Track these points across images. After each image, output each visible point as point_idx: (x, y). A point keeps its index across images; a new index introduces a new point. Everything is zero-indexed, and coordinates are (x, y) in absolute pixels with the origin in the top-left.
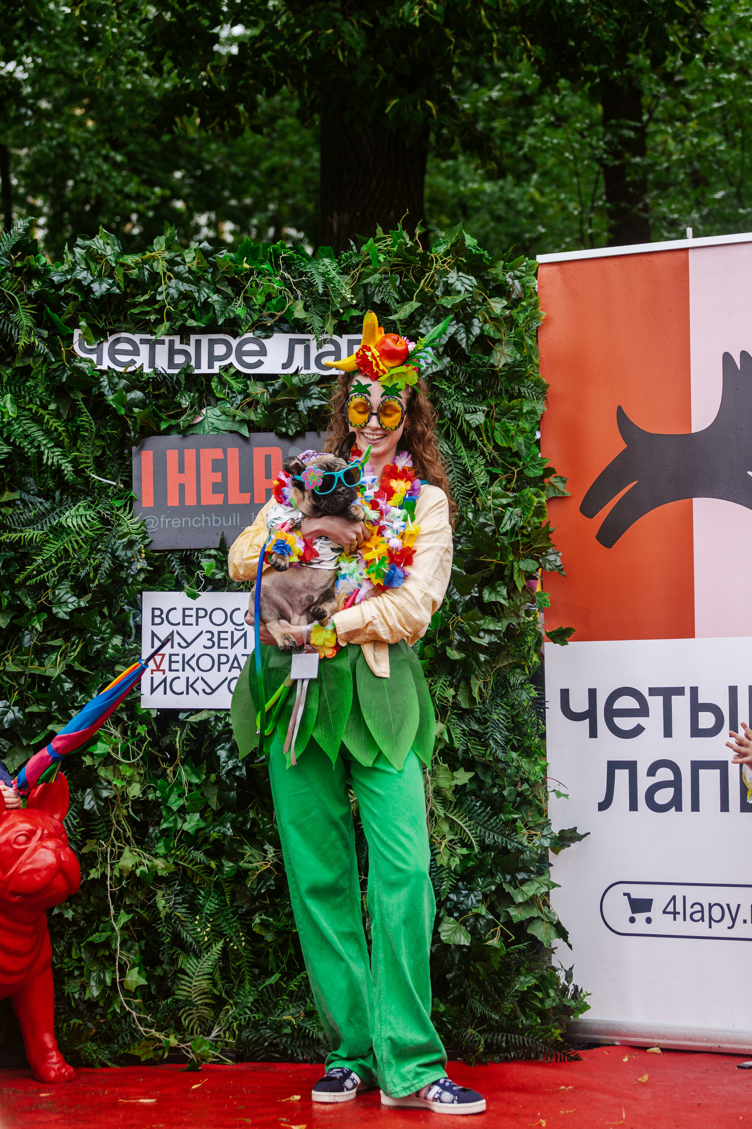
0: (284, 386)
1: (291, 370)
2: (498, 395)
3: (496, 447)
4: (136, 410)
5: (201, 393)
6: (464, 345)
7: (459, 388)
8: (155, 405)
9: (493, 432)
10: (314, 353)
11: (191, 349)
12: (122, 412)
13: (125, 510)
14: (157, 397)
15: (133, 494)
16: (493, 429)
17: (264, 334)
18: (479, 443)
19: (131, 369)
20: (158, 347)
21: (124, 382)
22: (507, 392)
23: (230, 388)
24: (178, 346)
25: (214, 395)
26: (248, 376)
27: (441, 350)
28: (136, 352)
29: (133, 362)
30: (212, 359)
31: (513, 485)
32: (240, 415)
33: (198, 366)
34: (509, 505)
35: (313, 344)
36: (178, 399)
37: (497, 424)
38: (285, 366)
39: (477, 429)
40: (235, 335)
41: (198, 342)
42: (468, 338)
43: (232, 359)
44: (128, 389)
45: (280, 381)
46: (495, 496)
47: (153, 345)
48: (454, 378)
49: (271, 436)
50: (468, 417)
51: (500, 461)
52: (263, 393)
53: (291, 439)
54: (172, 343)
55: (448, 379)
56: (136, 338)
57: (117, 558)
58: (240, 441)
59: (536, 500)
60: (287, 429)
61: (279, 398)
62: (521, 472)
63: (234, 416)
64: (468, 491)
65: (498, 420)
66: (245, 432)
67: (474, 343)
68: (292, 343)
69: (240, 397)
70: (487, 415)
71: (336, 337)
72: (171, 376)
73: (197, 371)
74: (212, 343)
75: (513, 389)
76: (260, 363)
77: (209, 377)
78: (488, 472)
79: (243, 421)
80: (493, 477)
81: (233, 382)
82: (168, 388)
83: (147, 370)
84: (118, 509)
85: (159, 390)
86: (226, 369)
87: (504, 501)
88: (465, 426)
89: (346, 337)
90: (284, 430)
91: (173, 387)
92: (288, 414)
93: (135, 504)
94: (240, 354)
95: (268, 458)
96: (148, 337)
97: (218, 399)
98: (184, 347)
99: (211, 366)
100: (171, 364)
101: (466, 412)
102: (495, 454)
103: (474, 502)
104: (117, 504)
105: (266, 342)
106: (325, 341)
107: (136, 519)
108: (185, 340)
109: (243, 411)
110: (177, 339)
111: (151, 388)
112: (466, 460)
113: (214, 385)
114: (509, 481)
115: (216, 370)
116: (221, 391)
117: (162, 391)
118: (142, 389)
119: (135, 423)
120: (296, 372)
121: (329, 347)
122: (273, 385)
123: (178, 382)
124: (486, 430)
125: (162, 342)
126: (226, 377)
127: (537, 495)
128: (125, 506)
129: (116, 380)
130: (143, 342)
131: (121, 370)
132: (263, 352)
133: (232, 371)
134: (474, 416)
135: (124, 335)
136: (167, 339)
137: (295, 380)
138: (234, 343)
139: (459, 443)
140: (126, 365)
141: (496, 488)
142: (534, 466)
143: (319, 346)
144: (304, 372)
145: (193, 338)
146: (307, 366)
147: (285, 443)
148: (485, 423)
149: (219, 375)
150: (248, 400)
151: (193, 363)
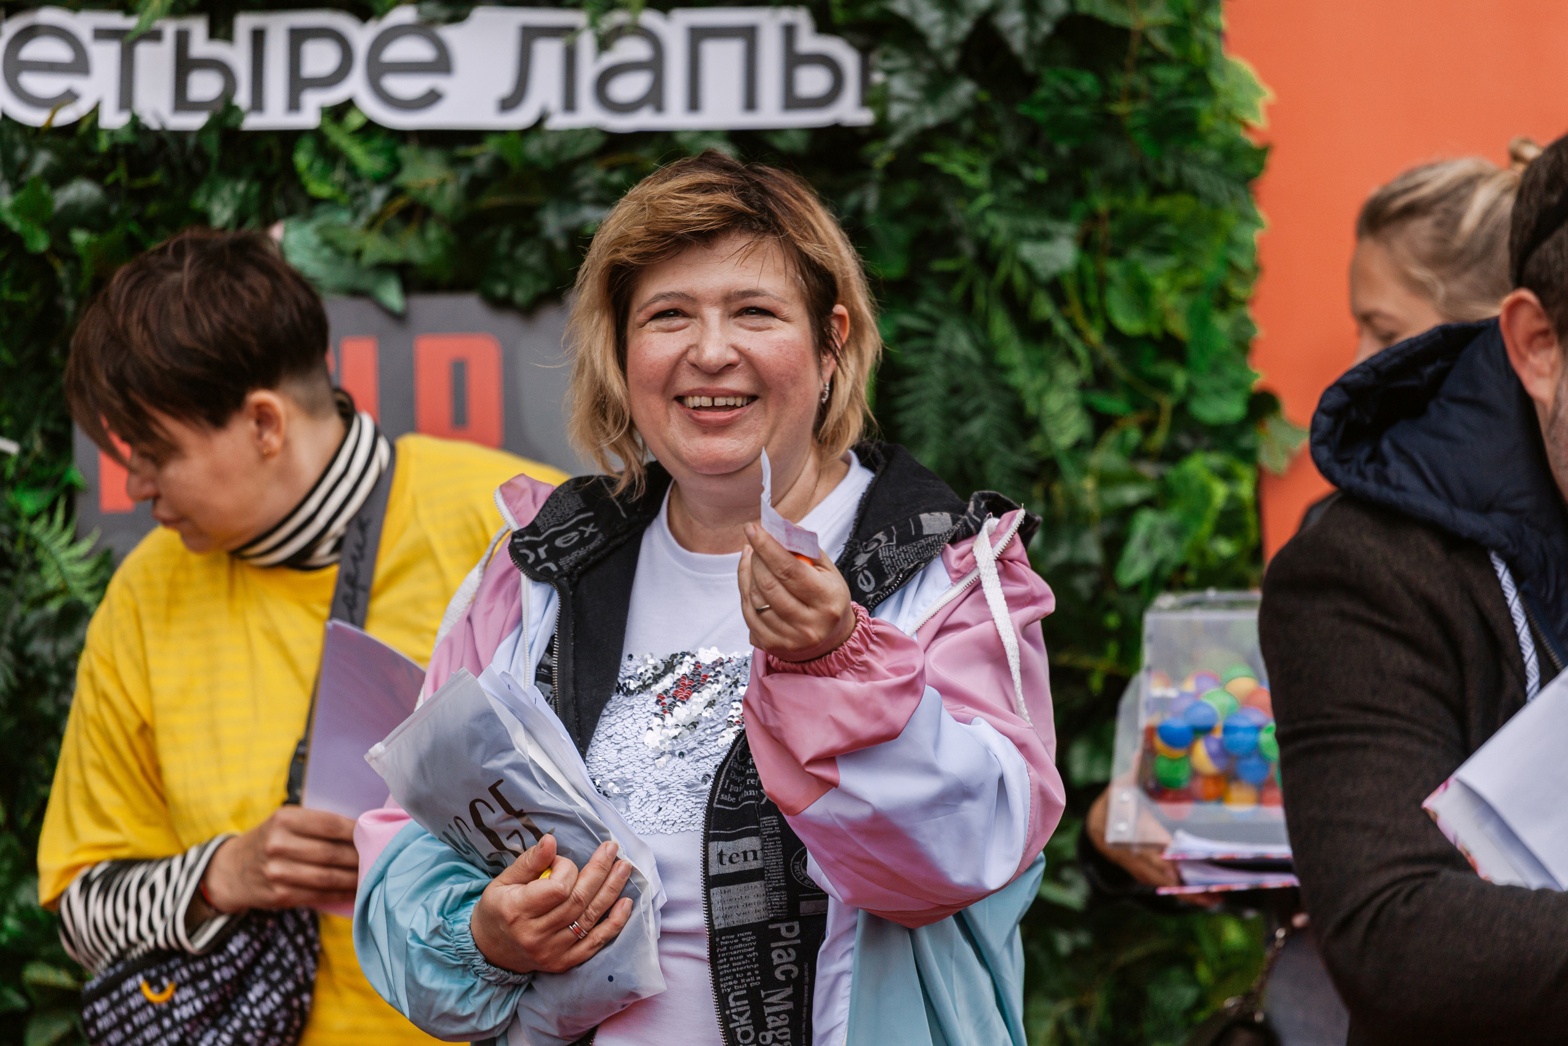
0: (500, 165)
1: (521, 118)
2: (1117, 183)
3: (1113, 334)
4: (80, 237)
5: (267, 181)
6: (1018, 43)
7: (1004, 168)
8: (138, 218)
9: (1101, 294)
10: (589, 68)
11: (238, 55)
12: (40, 243)
13: (51, 520)
14: (142, 196)
15: (75, 475)
16: (1103, 281)
17: (444, 13)
18: (1061, 327)
19: (66, 116)
20: (144, 52)
21: (43, 159)
22: (1143, 174)
23: (352, 168)
24: (201, 46)
25: (302, 189)
26: (402, 136)
27: (951, 58)
28: (80, 65)
29: (70, 97)
30: (298, 84)
31: (1159, 438)
32: (376, 247)
33: (258, 103)
34: (1148, 503)
35: (586, 43)
36: (199, 201)
37: (1113, 268)
38: (508, 104)
39: (1055, 288)
40: (364, 13)
41: (258, 37)
42: (1031, 24)
43: (355, 86)
44: (58, 178)
45: (491, 147)
46: (1106, 480)
47: (128, 42)
48: (988, 139)
49: (470, 305)
50: (1028, 250)
51: (1121, 372)
52: (442, 184)
53: (529, 311)
54: (182, 40)
55: (972, 143)
56: (83, 24)
57: (30, 661)
58: (376, 319)
59: (1220, 491)
60: (511, 288)
61: (490, 200)
62: (1181, 410)
63: (358, 254)
64: (1028, 463)
65: (1116, 254)
66: (392, 295)
67: (1050, 40)
68: (529, 35)
69: (378, 195)
70: (1086, 244)
71: (650, 19)
72: (180, 136)
73: (252, 122)
74: (298, 37)
75: (1160, 167)
76: (432, 98)
77: (289, 138)
78: (1090, 410)
79: (384, 268)
80: (1101, 423)
81: (357, 153)
82: (172, 170)
83: (113, 119)
84: (33, 518)
85: (147, 173)
86: (338, 112)
87: (1131, 494)
88: (1019, 278)
89: (685, 18)
90: (501, 289)
91: (187, 166)
92: (515, 242)
93: (81, 503)
94: (377, 70)
95: (459, 371)
96: (115, 20)
97: (315, 202)
98: (217, 50)
99: (294, 105)
100: (182, 102)
101: (1022, 235)
102: (1109, 355)
103: (1048, 498)
104: (29, 503)
105: (451, 34)
106: (619, 32)
107: (84, 547)
108: (221, 30)
109: (388, 232)
110: (198, 28)
111: (121, 172)
112: (1020, 378)
113: (302, 159)
114: (1148, 428)
115: (308, 117)
116: (323, 177)
117: (157, 177)
118: (96, 176)
119: (76, 274)
120: (537, 126)
121: (632, 49)
122: (468, 160)
123: (199, 151)
124: (1082, 289)
125: (155, 36)
126: (339, 137)
127: (1227, 476)
128: (52, 510)
129: (20, 154)
130: (102, 34)
131: (36, 118)
132: (443, 64)
133: (354, 120)
134: (1045, 249)
135: (48, 16)
136: (170, 28)
137: (533, 148)
138: (362, 36)
139: (1001, 326)
140: (55, 104)
141: (1106, 458)
142: (1218, 392)
143: (604, 44)
144: (559, 121)
145: (244, 23)
146: (570, 104)
147: (509, 324)
148: (1079, 270)
149: (317, 135)
150: (400, 202)
151: (242, 98)
